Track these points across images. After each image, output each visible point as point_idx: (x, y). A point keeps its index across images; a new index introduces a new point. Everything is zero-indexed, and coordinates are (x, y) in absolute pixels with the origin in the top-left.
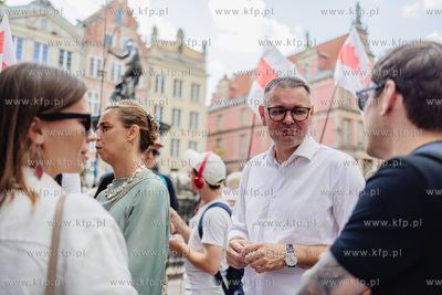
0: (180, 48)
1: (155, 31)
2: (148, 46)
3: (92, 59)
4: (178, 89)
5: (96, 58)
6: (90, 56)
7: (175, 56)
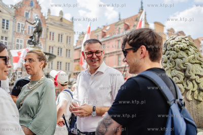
0: (61, 19)
1: (49, 11)
2: (46, 18)
3: (19, 24)
4: (60, 38)
5: (21, 23)
6: (18, 22)
7: (59, 23)
